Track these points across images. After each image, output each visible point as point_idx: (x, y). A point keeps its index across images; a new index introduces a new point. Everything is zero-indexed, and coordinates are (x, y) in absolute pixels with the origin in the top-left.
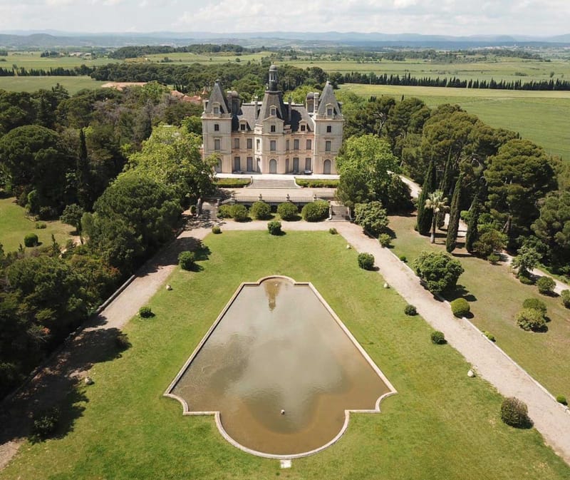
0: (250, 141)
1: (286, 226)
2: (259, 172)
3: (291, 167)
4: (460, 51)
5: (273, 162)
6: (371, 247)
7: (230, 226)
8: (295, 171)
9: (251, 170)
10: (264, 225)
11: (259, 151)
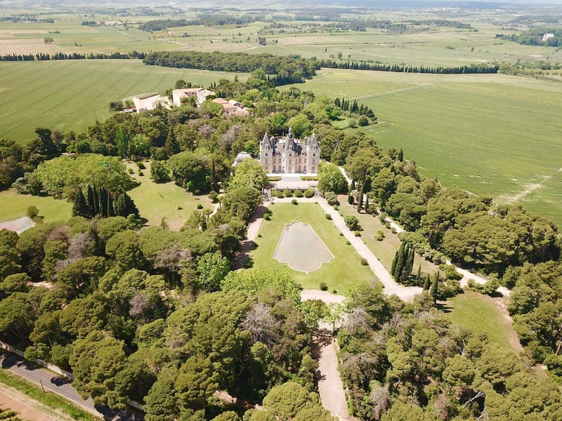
0: (280, 159)
1: (299, 200)
2: (284, 172)
3: (298, 169)
4: (409, 21)
5: (290, 168)
6: (330, 210)
7: (276, 200)
8: (299, 171)
9: (280, 171)
10: (290, 200)
11: (284, 164)
